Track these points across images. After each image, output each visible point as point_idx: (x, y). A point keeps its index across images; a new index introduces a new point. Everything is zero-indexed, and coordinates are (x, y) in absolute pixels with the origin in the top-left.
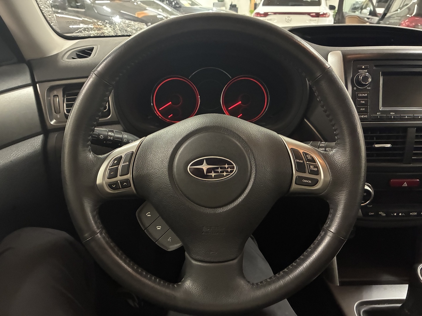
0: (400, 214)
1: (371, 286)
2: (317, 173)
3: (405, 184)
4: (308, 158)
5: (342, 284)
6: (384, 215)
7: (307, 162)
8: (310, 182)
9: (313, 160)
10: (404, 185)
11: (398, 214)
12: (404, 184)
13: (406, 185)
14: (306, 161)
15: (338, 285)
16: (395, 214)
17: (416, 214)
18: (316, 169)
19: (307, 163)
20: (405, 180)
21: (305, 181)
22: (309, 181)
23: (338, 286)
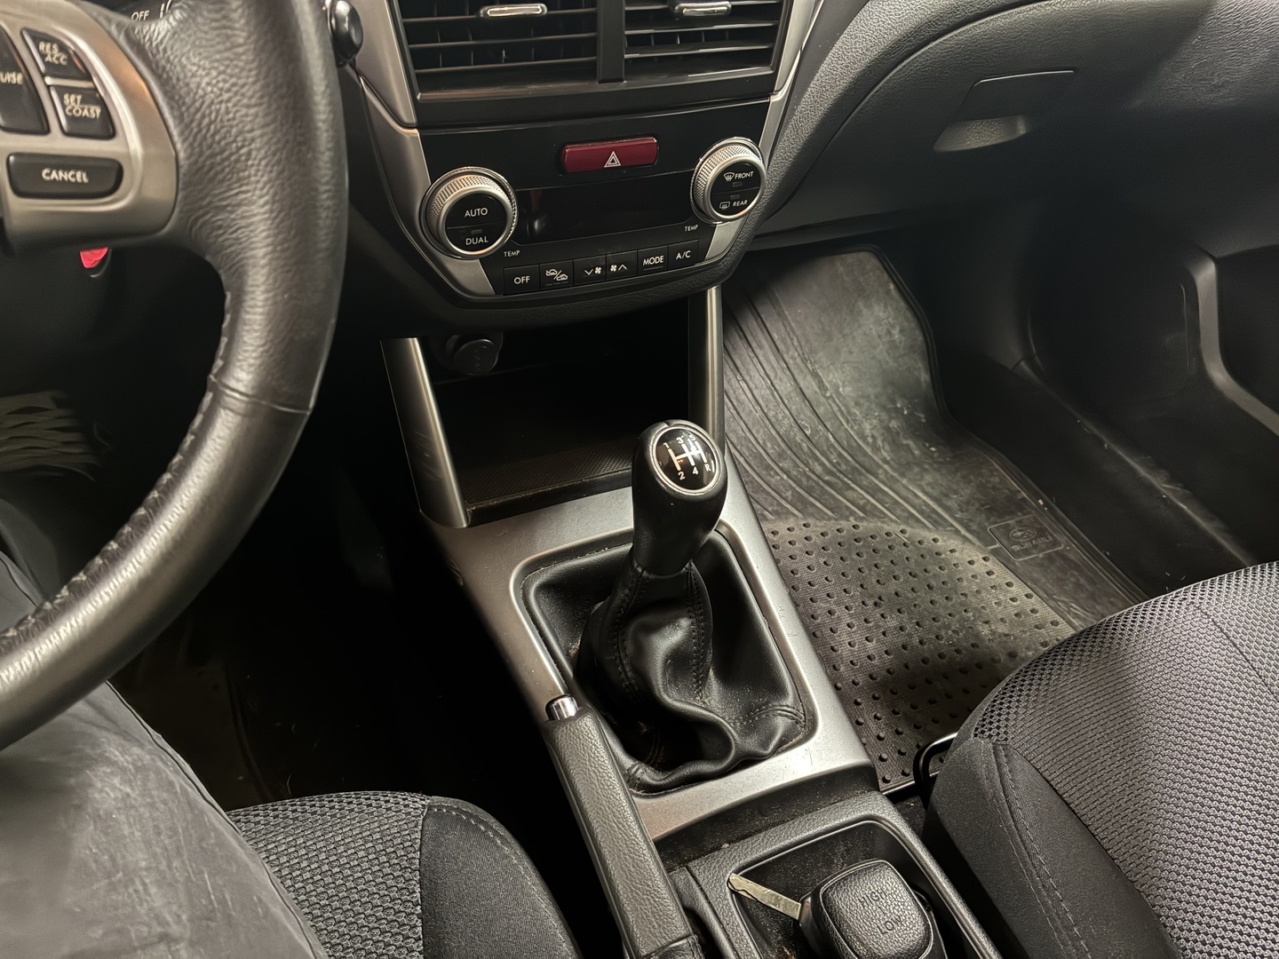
0: (614, 268)
1: (559, 506)
2: (106, 128)
3: (613, 161)
4: (48, 59)
5: (477, 519)
6: (564, 277)
7: (49, 80)
8: (81, 177)
9: (75, 68)
10: (608, 164)
11: (606, 268)
12: (610, 159)
13: (617, 163)
14: (43, 76)
15: (465, 525)
16: (598, 270)
17: (661, 259)
18: (95, 111)
19: (48, 87)
20: (609, 145)
21: (54, 175)
22: (74, 176)
23: (464, 528)
